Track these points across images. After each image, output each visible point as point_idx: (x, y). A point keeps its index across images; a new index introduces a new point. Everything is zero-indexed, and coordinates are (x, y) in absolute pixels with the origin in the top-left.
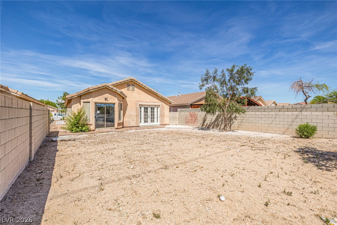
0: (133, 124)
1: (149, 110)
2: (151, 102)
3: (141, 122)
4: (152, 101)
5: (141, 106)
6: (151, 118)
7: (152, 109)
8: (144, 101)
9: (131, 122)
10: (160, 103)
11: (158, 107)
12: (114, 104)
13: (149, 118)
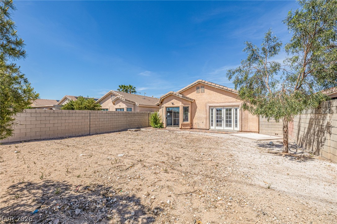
0: (202, 126)
1: (224, 112)
2: (225, 103)
3: (212, 125)
4: (226, 100)
5: (211, 108)
6: (227, 121)
7: (229, 110)
8: (216, 101)
9: (200, 124)
10: (240, 102)
11: (236, 107)
12: (178, 107)
13: (223, 121)
